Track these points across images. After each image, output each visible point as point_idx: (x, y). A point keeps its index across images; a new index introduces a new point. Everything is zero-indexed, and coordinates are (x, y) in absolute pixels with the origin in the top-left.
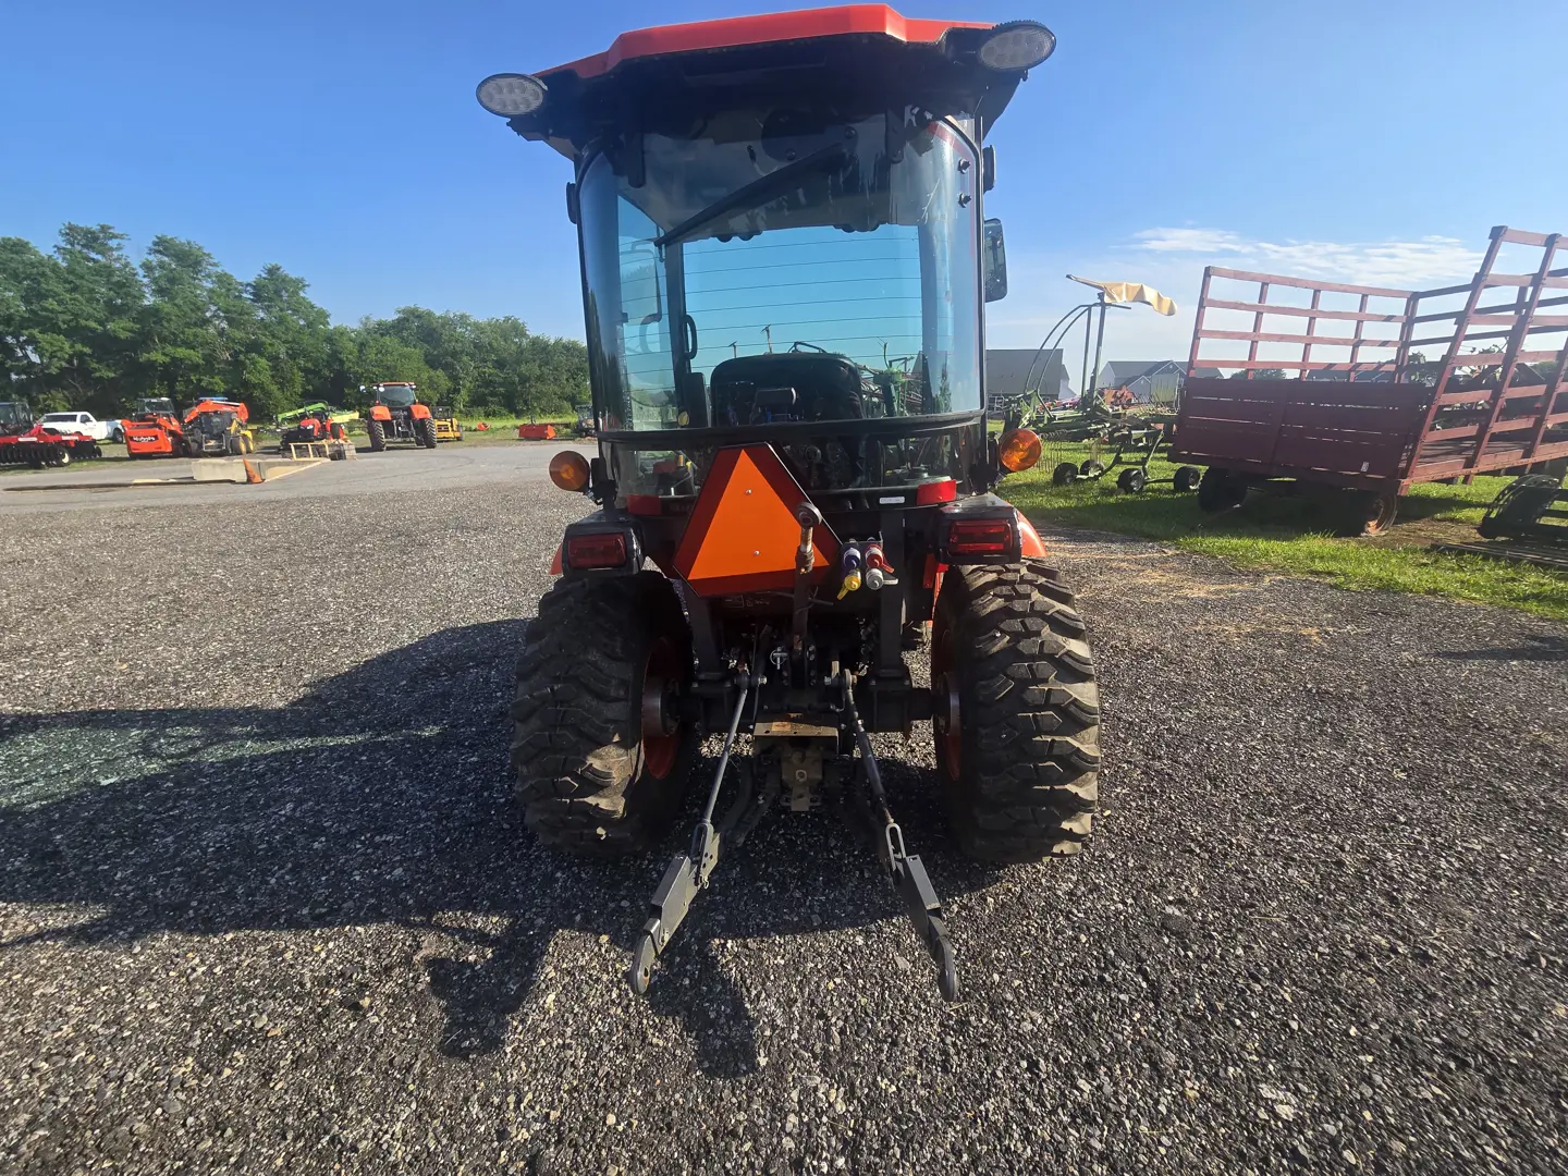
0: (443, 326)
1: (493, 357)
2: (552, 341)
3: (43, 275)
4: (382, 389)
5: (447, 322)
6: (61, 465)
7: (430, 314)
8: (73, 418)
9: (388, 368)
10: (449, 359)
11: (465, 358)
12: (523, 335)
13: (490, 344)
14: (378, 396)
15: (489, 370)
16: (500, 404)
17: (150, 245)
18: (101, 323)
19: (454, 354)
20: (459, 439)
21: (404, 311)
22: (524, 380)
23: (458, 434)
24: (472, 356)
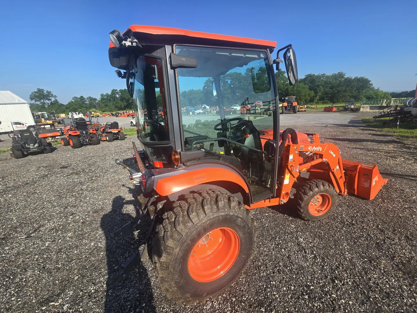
0: (317, 78)
1: (330, 85)
2: (353, 78)
3: (242, 79)
4: (287, 98)
5: (319, 77)
6: (231, 115)
7: (314, 75)
8: (236, 106)
9: (299, 91)
10: (316, 87)
11: (321, 87)
12: (343, 77)
13: (330, 82)
14: (286, 100)
15: (327, 90)
16: (328, 100)
17: (258, 69)
18: (247, 87)
19: (318, 86)
20: (305, 111)
21: (307, 76)
22: (339, 92)
23: (305, 110)
24: (323, 86)
